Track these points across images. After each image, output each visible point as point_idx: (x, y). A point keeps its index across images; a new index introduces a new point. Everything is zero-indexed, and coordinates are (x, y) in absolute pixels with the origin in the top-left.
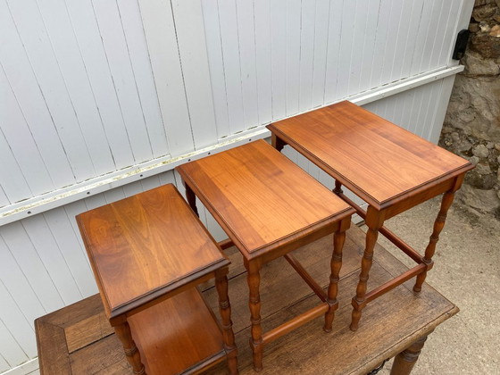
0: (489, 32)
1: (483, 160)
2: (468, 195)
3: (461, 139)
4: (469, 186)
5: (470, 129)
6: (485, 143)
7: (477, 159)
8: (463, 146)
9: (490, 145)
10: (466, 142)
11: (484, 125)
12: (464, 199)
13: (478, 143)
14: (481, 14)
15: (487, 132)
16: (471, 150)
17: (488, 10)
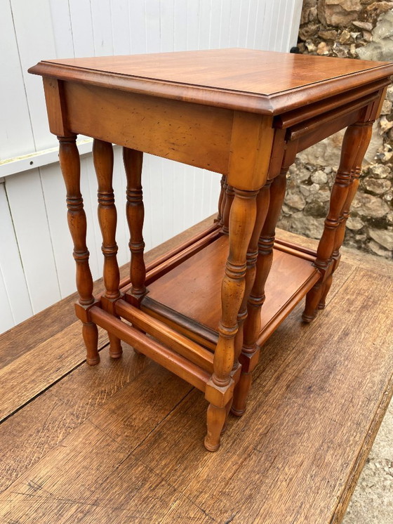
0: (316, 51)
1: (323, 186)
2: (311, 227)
3: (299, 169)
4: (311, 217)
5: (305, 157)
6: (322, 168)
7: (318, 186)
8: (301, 175)
9: (328, 170)
10: (305, 171)
11: (319, 150)
12: (308, 232)
13: (316, 170)
14: (307, 32)
15: (323, 157)
16: (310, 178)
17: (313, 27)
